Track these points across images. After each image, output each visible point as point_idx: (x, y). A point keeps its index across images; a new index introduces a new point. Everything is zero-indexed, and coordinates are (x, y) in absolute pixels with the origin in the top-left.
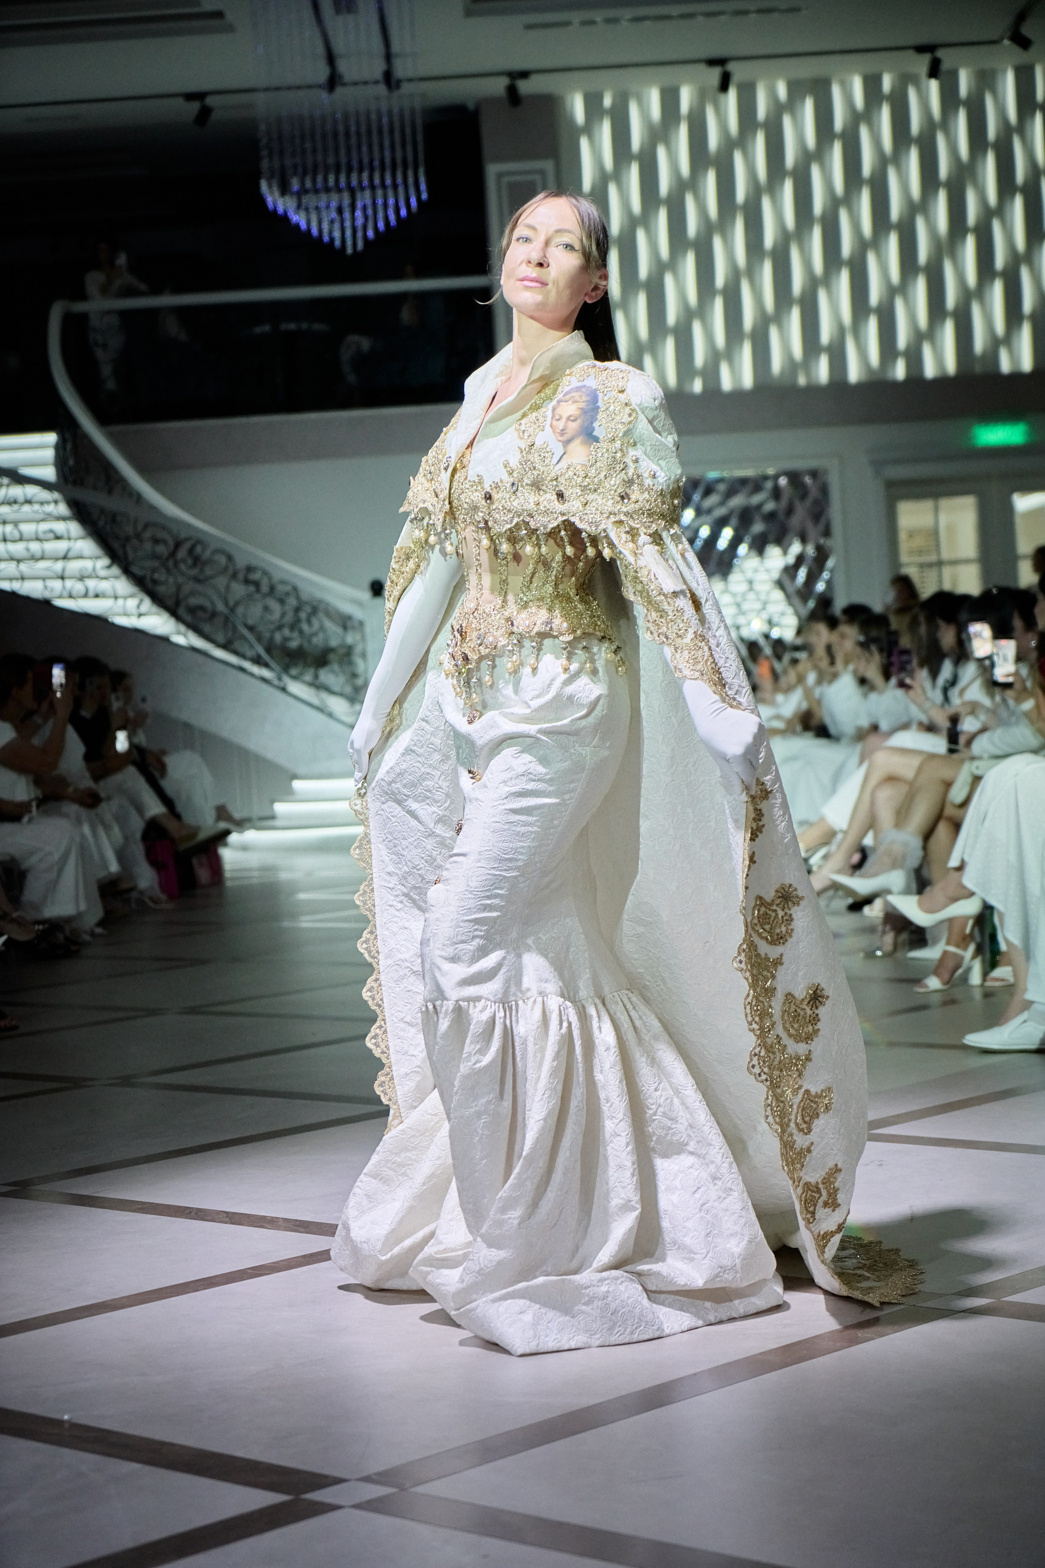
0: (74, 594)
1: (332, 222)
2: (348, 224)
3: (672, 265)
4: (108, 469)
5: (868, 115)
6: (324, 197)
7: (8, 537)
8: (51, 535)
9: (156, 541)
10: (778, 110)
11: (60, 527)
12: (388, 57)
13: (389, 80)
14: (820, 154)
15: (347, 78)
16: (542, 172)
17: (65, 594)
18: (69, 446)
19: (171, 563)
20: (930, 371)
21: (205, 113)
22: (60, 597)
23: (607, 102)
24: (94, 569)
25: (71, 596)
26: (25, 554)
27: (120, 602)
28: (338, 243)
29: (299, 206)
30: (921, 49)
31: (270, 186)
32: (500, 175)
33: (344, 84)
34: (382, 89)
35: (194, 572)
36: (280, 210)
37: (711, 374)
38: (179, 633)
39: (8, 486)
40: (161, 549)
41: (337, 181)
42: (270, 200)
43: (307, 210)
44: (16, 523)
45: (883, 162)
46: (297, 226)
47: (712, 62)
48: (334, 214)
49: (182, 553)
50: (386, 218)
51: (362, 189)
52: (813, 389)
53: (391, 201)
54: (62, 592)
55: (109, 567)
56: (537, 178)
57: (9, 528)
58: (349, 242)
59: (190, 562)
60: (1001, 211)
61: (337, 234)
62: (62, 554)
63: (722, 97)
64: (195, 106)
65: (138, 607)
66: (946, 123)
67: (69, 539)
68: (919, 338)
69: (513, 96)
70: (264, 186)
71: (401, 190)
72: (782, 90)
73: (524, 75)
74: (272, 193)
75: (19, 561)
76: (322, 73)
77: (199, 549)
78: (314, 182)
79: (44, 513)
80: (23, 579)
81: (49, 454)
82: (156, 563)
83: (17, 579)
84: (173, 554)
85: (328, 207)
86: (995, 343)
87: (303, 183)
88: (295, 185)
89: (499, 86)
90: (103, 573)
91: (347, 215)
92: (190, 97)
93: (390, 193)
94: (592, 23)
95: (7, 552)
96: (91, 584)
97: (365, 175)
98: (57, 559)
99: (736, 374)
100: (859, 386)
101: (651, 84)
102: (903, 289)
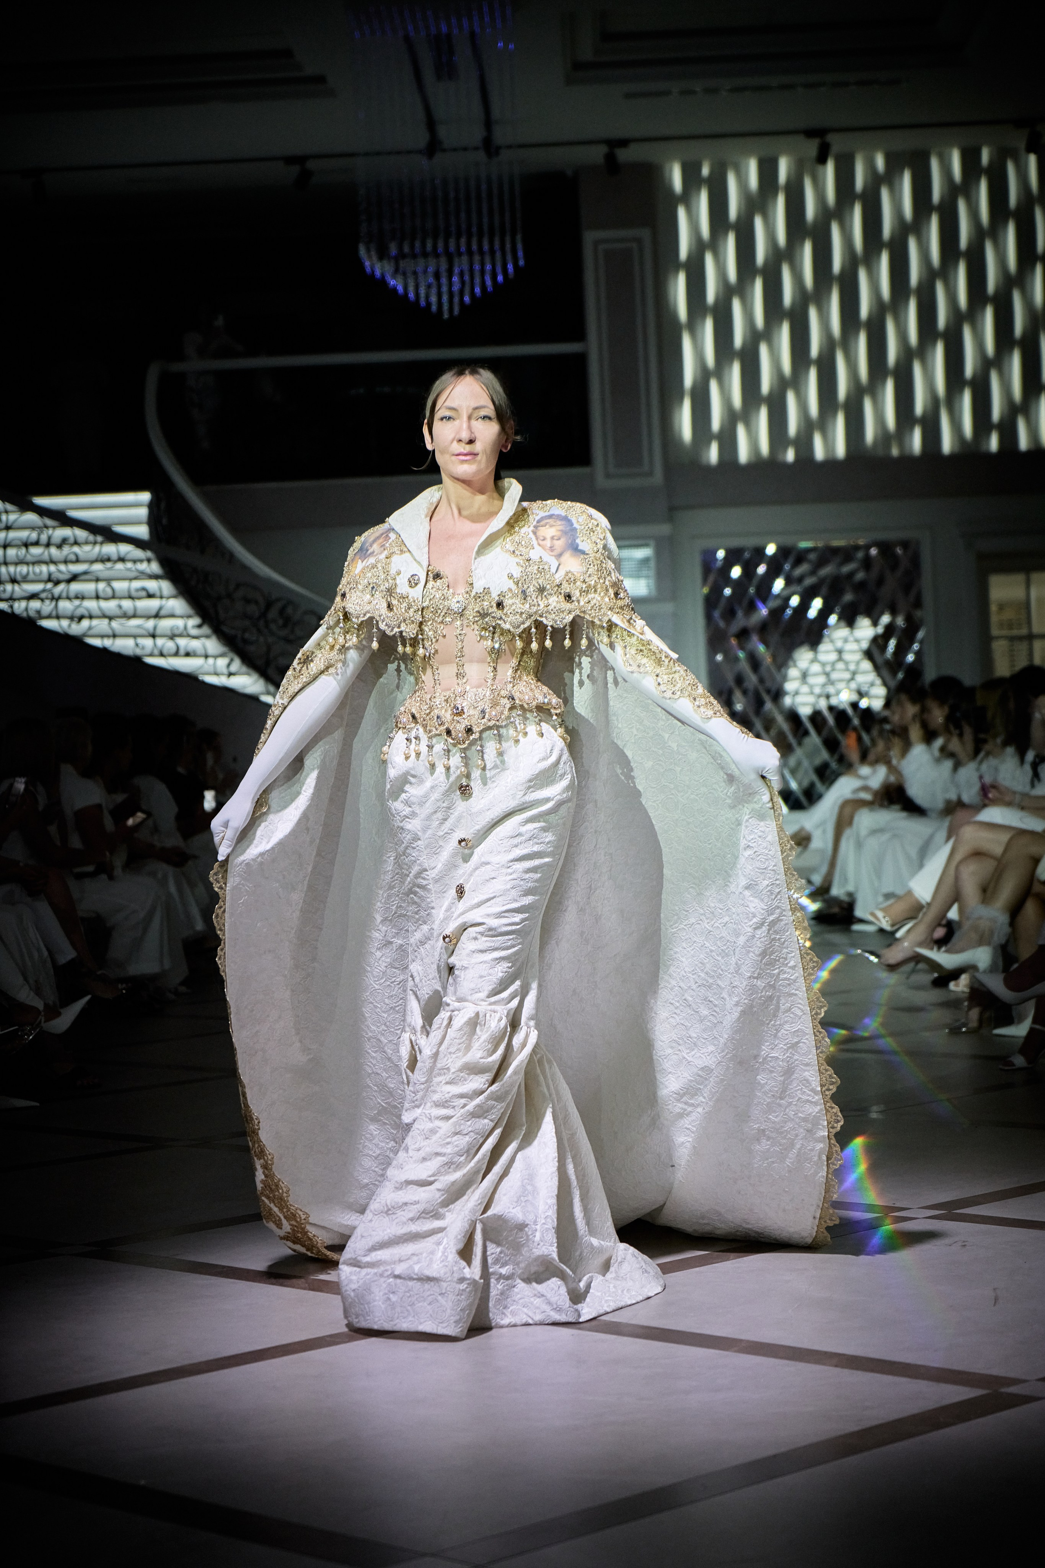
0: (165, 652)
1: (429, 286)
2: (445, 289)
3: (767, 334)
4: (202, 527)
5: (966, 188)
6: (421, 262)
7: (101, 594)
8: (144, 594)
9: (248, 601)
10: (876, 181)
11: (152, 585)
12: (488, 124)
13: (489, 147)
14: (917, 226)
15: (447, 144)
16: (639, 241)
17: (156, 652)
18: (163, 505)
19: (261, 623)
20: (1024, 443)
21: (305, 175)
22: (151, 655)
23: (705, 171)
24: (185, 628)
25: (162, 655)
26: (118, 612)
27: (211, 661)
28: (434, 308)
29: (396, 271)
30: (1020, 123)
31: (368, 250)
32: (596, 243)
33: (444, 150)
34: (481, 156)
35: (283, 633)
36: (378, 273)
37: (804, 443)
38: (268, 693)
39: (102, 543)
40: (252, 609)
41: (435, 247)
42: (367, 264)
43: (404, 274)
44: (108, 581)
45: (979, 235)
46: (395, 290)
47: (810, 133)
48: (431, 280)
49: (273, 614)
50: (483, 283)
51: (460, 254)
52: (907, 459)
53: (488, 267)
54: (153, 650)
55: (199, 626)
56: (635, 245)
57: (101, 586)
58: (446, 307)
59: (281, 622)
61: (434, 299)
62: (154, 612)
63: (820, 168)
64: (295, 169)
65: (229, 665)
67: (161, 597)
68: (1013, 411)
69: (611, 164)
70: (362, 251)
71: (498, 255)
72: (880, 162)
73: (624, 143)
74: (370, 257)
75: (111, 618)
76: (422, 139)
77: (289, 610)
78: (412, 247)
79: (137, 570)
80: (114, 636)
81: (143, 512)
82: (247, 623)
83: (108, 636)
84: (264, 615)
85: (425, 272)
87: (400, 248)
88: (393, 250)
89: (597, 154)
90: (195, 632)
91: (444, 281)
92: (290, 160)
93: (488, 259)
94: (692, 92)
95: (100, 608)
96: (182, 642)
97: (463, 241)
98: (148, 617)
99: (829, 444)
100: (953, 457)
101: (749, 153)
102: (998, 361)
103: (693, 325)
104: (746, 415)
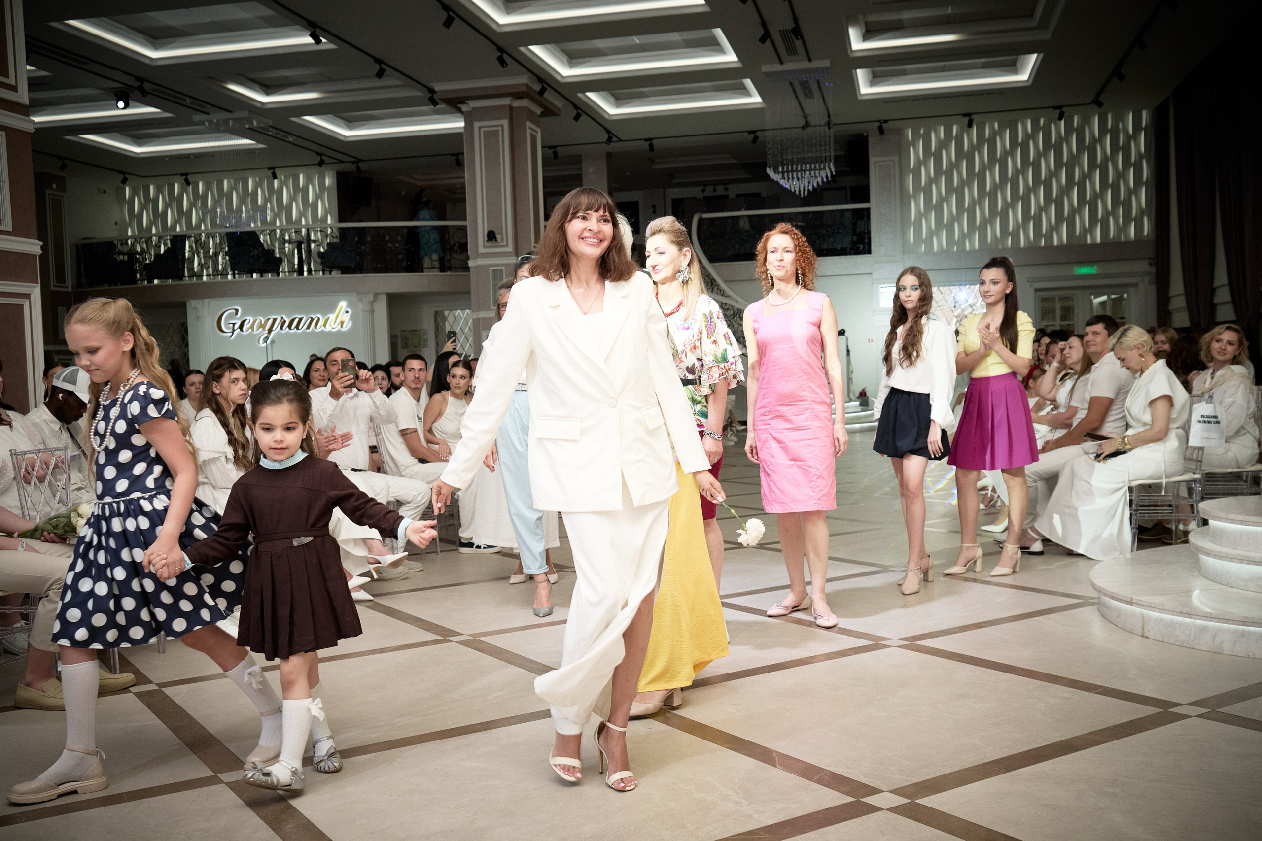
1: (795, 184)
3: (947, 199)
5: (1033, 136)
10: (994, 134)
12: (829, 116)
13: (829, 124)
14: (1011, 153)
15: (812, 124)
16: (894, 162)
20: (1056, 243)
21: (756, 138)
23: (922, 132)
28: (797, 192)
29: (782, 178)
30: (1055, 108)
31: (770, 170)
32: (875, 162)
33: (811, 127)
34: (827, 128)
36: (775, 179)
37: (961, 243)
42: (770, 175)
45: (1038, 155)
46: (781, 185)
47: (965, 115)
56: (892, 163)
58: (801, 192)
60: (1090, 176)
61: (797, 189)
63: (970, 129)
64: (753, 135)
66: (1067, 139)
68: (1051, 229)
69: (881, 131)
70: (768, 169)
72: (996, 125)
73: (886, 121)
74: (771, 172)
76: (801, 122)
78: (787, 168)
86: (1085, 231)
87: (783, 169)
88: (780, 169)
89: (875, 126)
92: (750, 132)
99: (972, 244)
100: (1024, 248)
101: (940, 124)
102: (1045, 209)
103: (915, 196)
104: (936, 232)
